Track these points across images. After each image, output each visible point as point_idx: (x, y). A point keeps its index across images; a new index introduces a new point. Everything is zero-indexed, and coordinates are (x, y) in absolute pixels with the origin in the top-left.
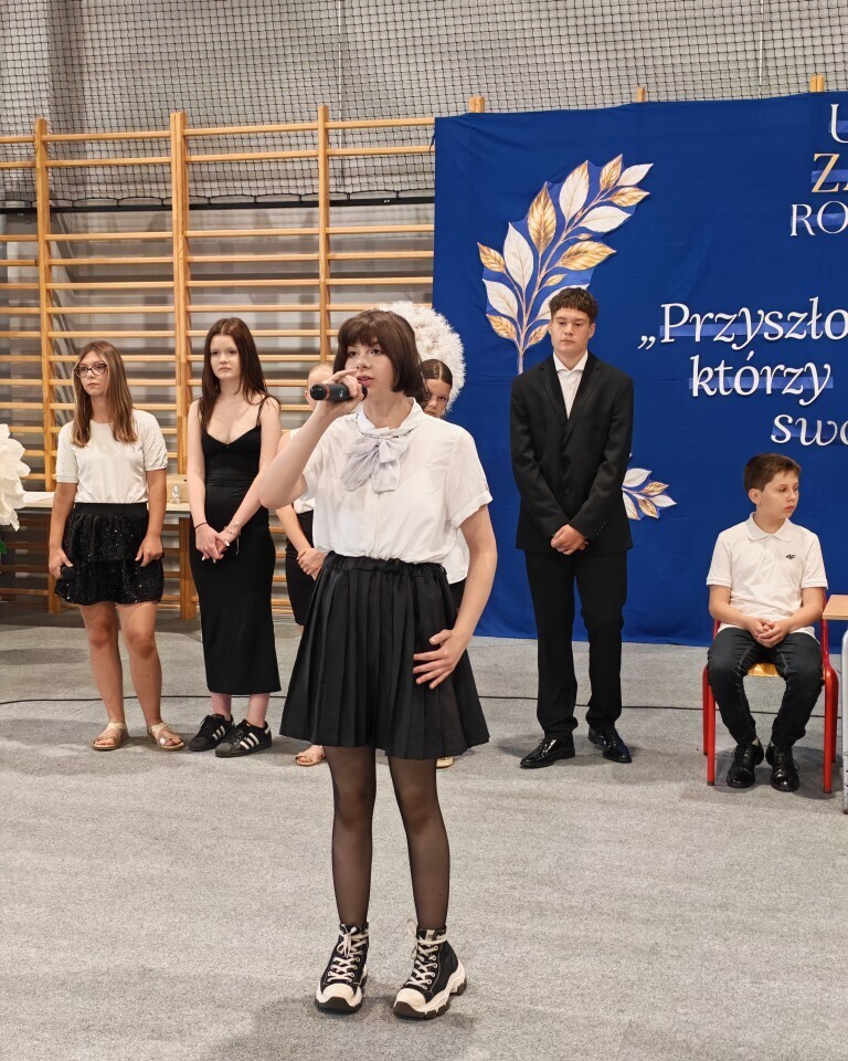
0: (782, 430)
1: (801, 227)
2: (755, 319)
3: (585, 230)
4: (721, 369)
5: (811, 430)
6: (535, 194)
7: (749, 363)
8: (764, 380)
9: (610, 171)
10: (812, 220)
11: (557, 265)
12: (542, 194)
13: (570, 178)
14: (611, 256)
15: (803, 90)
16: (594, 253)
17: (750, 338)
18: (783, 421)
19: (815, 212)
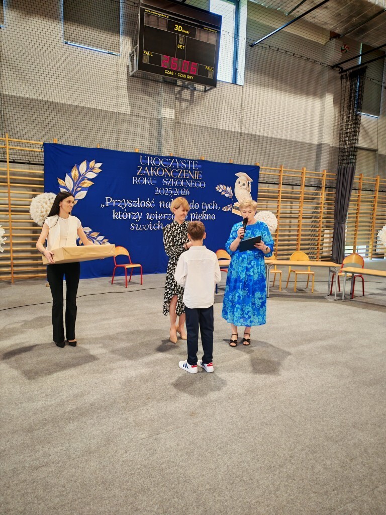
0: (133, 227)
1: (135, 182)
2: (126, 202)
3: (86, 177)
4: (119, 213)
5: (139, 227)
6: (73, 167)
7: (125, 212)
8: (128, 216)
9: (92, 163)
10: (137, 181)
11: (80, 185)
12: (75, 167)
13: (82, 164)
14: (93, 185)
15: (134, 151)
16: (88, 184)
17: (125, 206)
18: (133, 225)
19: (138, 179)
